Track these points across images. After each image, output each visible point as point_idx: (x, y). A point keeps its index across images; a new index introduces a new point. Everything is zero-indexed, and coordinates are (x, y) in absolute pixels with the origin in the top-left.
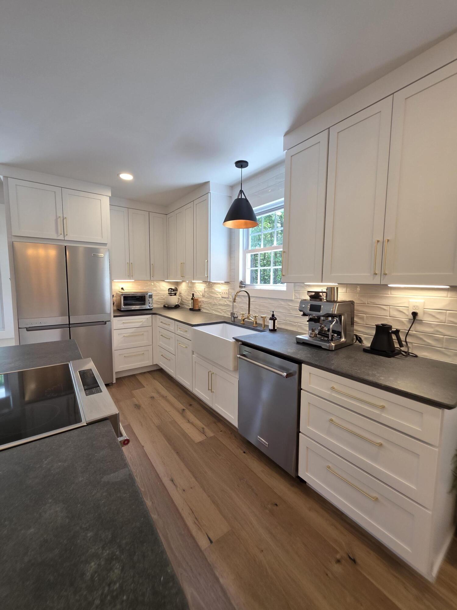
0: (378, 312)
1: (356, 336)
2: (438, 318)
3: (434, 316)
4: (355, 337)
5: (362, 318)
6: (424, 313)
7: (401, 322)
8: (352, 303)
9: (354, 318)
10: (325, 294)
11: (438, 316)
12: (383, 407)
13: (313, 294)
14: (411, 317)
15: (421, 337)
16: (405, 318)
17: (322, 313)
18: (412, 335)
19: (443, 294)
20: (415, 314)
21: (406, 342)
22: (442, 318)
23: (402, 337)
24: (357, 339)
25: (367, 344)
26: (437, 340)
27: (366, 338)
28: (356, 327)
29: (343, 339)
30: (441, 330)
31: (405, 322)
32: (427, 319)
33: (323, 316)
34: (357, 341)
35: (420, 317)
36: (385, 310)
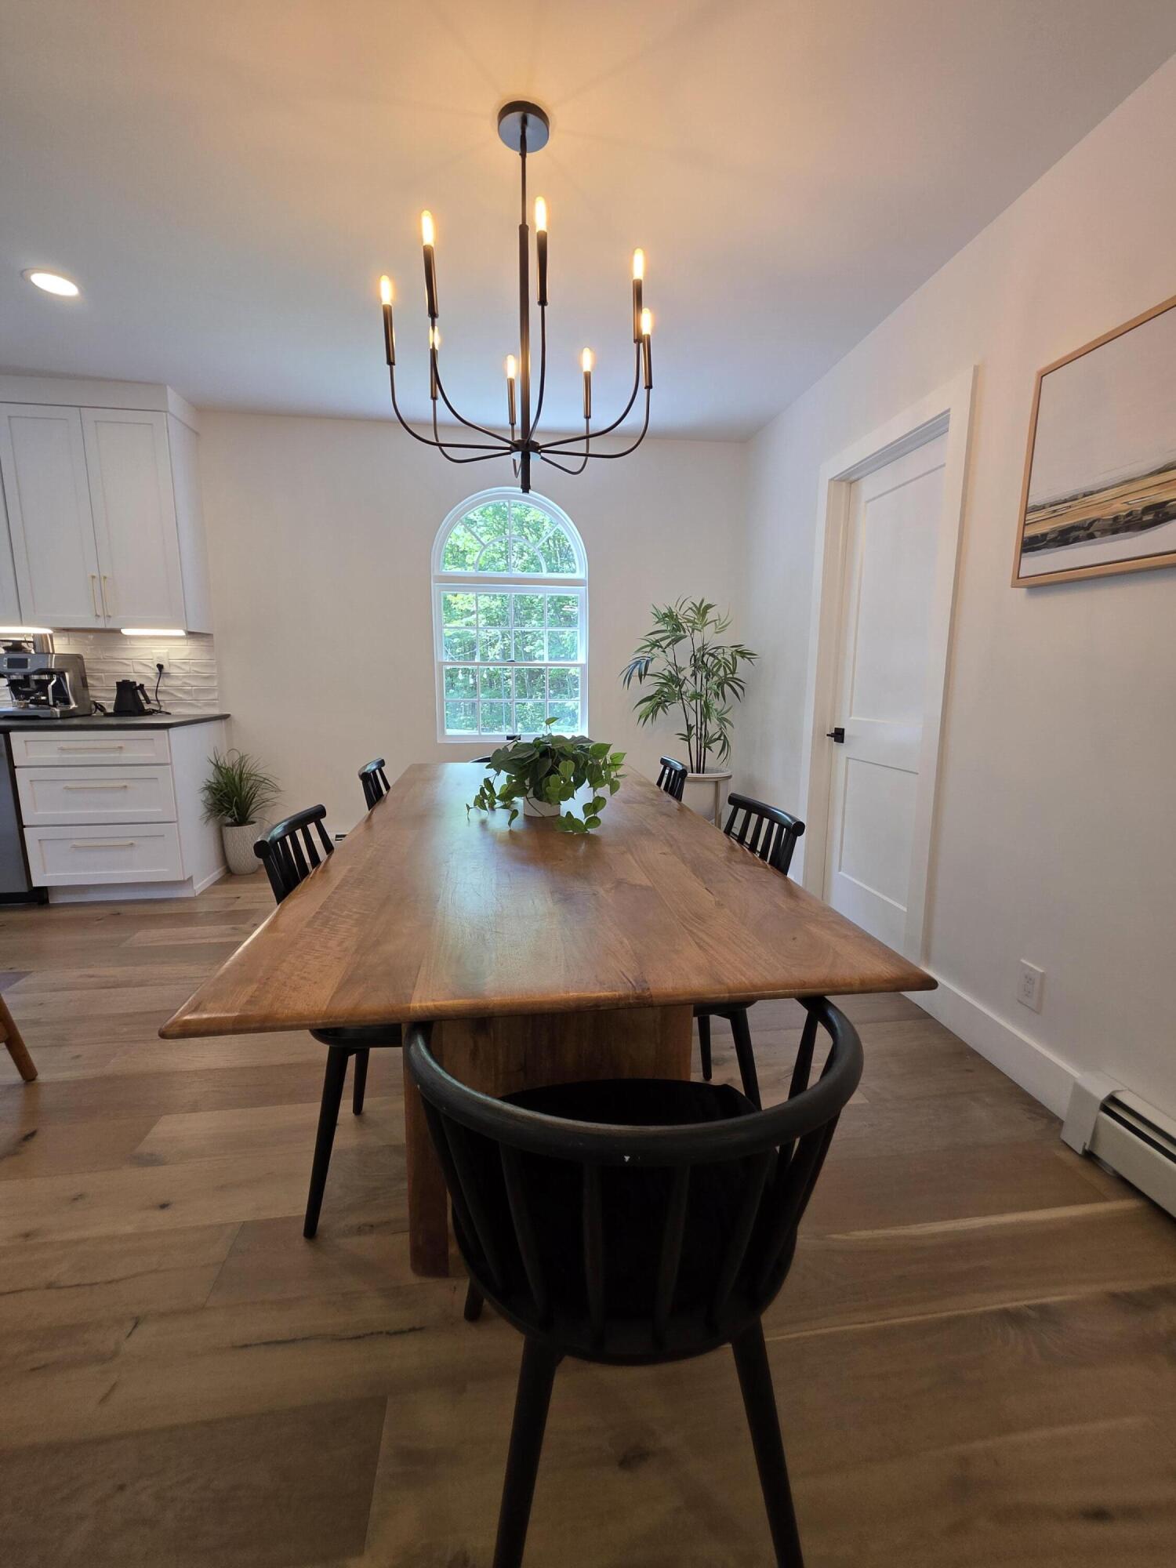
0: (119, 668)
1: (96, 704)
2: (183, 669)
3: (179, 667)
4: (93, 707)
5: (99, 679)
6: (170, 665)
7: (148, 678)
8: (79, 657)
9: (86, 679)
10: (31, 645)
11: (183, 667)
12: (121, 748)
13: (10, 644)
14: (157, 670)
15: (172, 692)
16: (152, 673)
17: (30, 669)
18: (162, 692)
19: (184, 642)
20: (160, 667)
21: (157, 700)
22: (187, 668)
23: (151, 695)
24: (97, 707)
25: (110, 710)
26: (187, 692)
27: (109, 705)
28: (91, 693)
29: (73, 706)
30: (188, 681)
31: (153, 678)
32: (174, 671)
33: (35, 673)
34: (98, 711)
35: (166, 669)
36: (126, 664)
